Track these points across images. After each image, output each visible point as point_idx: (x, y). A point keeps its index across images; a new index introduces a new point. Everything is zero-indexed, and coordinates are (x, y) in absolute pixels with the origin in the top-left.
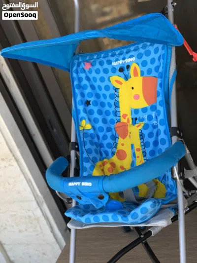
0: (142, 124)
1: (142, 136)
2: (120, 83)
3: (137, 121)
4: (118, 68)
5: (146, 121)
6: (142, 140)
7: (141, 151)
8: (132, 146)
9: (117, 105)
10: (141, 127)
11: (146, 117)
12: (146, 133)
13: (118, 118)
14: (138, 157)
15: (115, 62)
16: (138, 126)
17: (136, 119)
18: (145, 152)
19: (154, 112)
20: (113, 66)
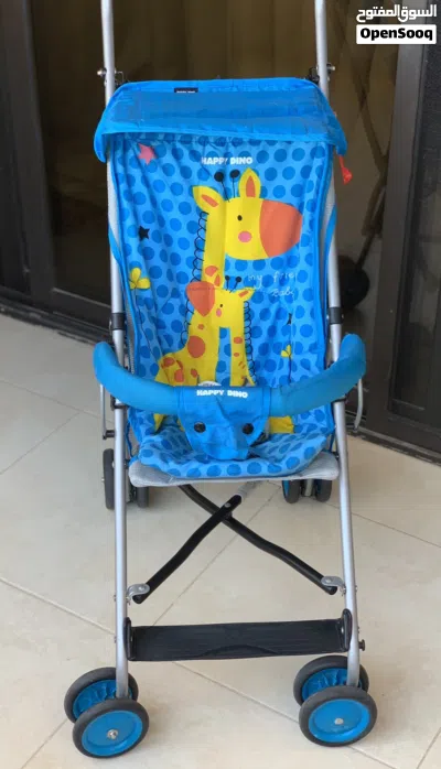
0: (251, 292)
1: (248, 314)
2: (213, 203)
3: (240, 284)
4: (213, 172)
5: (259, 287)
6: (248, 323)
7: (244, 342)
8: (224, 333)
9: (199, 247)
10: (247, 297)
11: (260, 279)
12: (257, 309)
13: (196, 273)
14: (237, 355)
15: (207, 157)
16: (242, 295)
17: (239, 279)
18: (250, 345)
19: (277, 272)
20: (202, 165)
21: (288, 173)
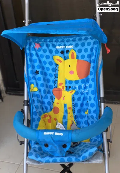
1: (73, 99)
3: (70, 89)
4: (60, 51)
6: (73, 102)
7: (72, 109)
8: (65, 105)
9: (56, 76)
12: (76, 97)
13: (56, 85)
14: (69, 113)
18: (74, 110)
19: (83, 84)
20: (56, 49)
21: (86, 50)
